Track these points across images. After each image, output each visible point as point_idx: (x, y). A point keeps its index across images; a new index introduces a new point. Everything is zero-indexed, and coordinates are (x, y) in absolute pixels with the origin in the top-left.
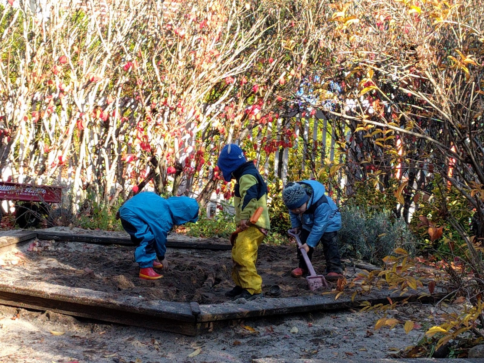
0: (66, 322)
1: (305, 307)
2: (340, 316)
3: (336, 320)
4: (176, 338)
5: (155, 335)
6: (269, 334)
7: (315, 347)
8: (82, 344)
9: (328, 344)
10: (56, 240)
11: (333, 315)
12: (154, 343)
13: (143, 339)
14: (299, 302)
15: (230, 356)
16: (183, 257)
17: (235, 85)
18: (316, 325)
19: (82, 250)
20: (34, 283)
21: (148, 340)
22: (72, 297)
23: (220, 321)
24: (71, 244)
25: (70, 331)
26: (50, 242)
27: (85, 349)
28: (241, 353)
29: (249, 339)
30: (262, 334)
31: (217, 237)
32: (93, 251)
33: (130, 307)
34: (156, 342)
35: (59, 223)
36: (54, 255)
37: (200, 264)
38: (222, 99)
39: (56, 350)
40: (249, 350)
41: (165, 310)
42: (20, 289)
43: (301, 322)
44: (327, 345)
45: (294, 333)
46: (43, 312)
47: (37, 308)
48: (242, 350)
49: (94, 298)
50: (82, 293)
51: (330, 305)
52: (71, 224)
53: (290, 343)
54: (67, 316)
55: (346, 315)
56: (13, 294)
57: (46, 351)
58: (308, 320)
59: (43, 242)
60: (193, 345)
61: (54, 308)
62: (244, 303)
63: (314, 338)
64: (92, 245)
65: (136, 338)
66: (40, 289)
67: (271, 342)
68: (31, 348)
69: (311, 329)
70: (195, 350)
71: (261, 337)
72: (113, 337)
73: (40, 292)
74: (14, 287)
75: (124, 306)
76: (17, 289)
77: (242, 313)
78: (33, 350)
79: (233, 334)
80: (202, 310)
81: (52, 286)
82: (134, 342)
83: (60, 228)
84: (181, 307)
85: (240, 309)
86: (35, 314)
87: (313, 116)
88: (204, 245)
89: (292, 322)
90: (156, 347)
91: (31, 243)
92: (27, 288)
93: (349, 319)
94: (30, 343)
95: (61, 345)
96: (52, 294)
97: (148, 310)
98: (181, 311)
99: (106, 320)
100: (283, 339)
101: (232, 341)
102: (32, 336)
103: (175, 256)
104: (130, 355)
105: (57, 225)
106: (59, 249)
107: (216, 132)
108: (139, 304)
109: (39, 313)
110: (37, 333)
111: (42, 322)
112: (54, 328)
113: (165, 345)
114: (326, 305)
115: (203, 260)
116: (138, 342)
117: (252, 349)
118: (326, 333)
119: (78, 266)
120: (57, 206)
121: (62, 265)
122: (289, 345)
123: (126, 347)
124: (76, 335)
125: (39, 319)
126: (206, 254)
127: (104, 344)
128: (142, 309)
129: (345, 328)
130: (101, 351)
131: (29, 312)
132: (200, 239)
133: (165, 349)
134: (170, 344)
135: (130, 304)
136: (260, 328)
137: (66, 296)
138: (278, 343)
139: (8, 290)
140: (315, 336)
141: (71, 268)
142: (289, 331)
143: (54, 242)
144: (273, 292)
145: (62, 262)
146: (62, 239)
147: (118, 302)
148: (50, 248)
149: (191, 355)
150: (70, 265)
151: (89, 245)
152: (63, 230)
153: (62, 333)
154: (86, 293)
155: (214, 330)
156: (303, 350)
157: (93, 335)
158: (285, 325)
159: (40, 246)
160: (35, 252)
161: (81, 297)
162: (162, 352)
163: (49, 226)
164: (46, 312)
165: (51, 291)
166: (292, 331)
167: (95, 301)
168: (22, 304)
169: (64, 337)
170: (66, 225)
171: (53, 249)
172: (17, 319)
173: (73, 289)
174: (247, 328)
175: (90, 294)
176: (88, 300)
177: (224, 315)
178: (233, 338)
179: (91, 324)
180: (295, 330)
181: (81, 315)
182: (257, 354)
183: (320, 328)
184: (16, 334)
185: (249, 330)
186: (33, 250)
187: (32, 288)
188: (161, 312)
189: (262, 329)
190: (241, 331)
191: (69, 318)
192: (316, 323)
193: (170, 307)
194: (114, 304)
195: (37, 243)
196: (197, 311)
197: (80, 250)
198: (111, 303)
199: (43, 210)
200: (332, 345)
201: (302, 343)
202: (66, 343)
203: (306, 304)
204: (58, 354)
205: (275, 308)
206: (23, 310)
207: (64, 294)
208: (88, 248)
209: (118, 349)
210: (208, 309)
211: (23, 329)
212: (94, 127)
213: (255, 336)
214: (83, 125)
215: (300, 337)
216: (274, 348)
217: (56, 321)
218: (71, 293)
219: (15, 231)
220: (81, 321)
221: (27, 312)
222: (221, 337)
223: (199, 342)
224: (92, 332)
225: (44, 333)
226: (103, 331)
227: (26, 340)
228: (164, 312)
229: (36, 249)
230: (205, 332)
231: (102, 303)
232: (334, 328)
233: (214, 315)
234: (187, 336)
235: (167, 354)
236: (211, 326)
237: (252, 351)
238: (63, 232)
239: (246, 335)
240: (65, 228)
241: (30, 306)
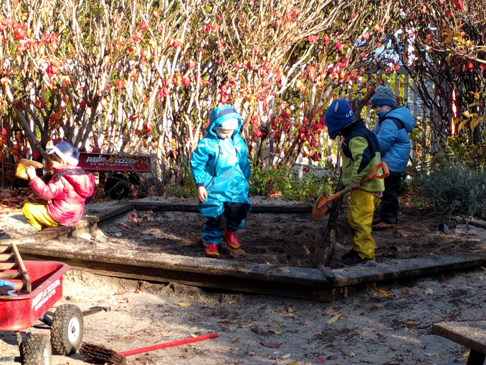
0: (192, 293)
1: (437, 267)
2: (471, 275)
3: (468, 279)
4: (311, 305)
5: (288, 303)
6: (405, 297)
7: (455, 308)
8: (213, 315)
9: (469, 304)
10: (154, 211)
11: (464, 274)
12: (287, 311)
13: (276, 307)
14: (430, 263)
15: (370, 321)
16: (285, 222)
18: (449, 286)
19: (181, 220)
20: (154, 254)
21: (282, 308)
22: (197, 267)
23: (356, 286)
24: (169, 214)
25: (197, 302)
26: (148, 212)
27: (219, 320)
28: (381, 318)
29: (386, 303)
30: (397, 297)
32: (193, 219)
33: (260, 274)
34: (290, 310)
35: (152, 193)
36: (156, 226)
37: (305, 227)
38: (303, 58)
39: (190, 322)
40: (389, 314)
41: (298, 277)
42: (142, 261)
43: (435, 283)
44: (467, 306)
45: (429, 294)
46: (166, 284)
47: (160, 279)
48: (380, 314)
49: (220, 267)
50: (206, 263)
51: (460, 264)
52: (165, 194)
53: (429, 305)
54: (192, 287)
55: (477, 274)
56: (135, 266)
57: (180, 324)
58: (440, 281)
59: (141, 213)
60: (329, 311)
61: (178, 279)
62: (375, 266)
63: (452, 299)
64: (191, 214)
65: (269, 306)
66: (162, 260)
67: (409, 305)
68: (164, 321)
69: (445, 289)
70: (332, 316)
71: (397, 300)
72: (244, 307)
73: (163, 263)
74: (135, 260)
75: (253, 274)
76: (138, 261)
77: (377, 276)
78: (166, 323)
79: (368, 299)
80: (335, 274)
81: (173, 256)
82: (267, 311)
83: (155, 198)
84: (313, 272)
85: (373, 272)
86: (158, 286)
88: (304, 208)
89: (425, 283)
90: (291, 315)
91: (129, 215)
92: (148, 259)
93: (481, 278)
94: (161, 316)
95: (193, 317)
96: (176, 265)
97: (280, 277)
98: (315, 277)
99: (234, 289)
100: (420, 301)
101: (368, 306)
102: (161, 309)
103: (276, 221)
104: (266, 324)
105: (152, 195)
106: (159, 219)
107: (296, 94)
108: (269, 271)
109: (162, 285)
110: (165, 306)
111: (167, 294)
112: (180, 300)
113: (299, 313)
114: (457, 264)
115: (307, 224)
116: (271, 310)
117: (391, 313)
118: (462, 293)
119: (181, 235)
120: (148, 176)
121: (166, 235)
122: (427, 307)
123: (260, 316)
124: (205, 306)
125: (163, 292)
126: (307, 218)
127: (236, 314)
128: (273, 276)
129: (480, 287)
130: (235, 321)
131: (152, 285)
132: (297, 203)
133: (300, 316)
134: (304, 311)
135: (260, 271)
136: (395, 291)
137: (191, 267)
138: (416, 307)
139: (129, 263)
140: (452, 297)
141: (175, 238)
142: (424, 292)
143: (152, 212)
144: (390, 253)
145: (166, 231)
146: (160, 209)
147: (247, 271)
148: (149, 219)
149: (330, 322)
150: (173, 235)
151: (187, 214)
152: (158, 199)
153: (190, 304)
154: (211, 262)
155: (349, 295)
156: (444, 312)
157: (222, 305)
158: (418, 287)
159: (139, 217)
160: (135, 223)
161: (207, 266)
162: (298, 320)
163: (142, 197)
164: (170, 284)
165: (174, 262)
166: (427, 292)
167: (222, 270)
168: (143, 277)
169: (192, 308)
170: (161, 195)
171: (152, 219)
172: (140, 292)
173: (196, 259)
174: (381, 291)
175: (216, 263)
176: (214, 269)
177: (358, 279)
178: (369, 302)
179: (218, 294)
180: (430, 291)
181: (207, 285)
182: (398, 318)
183: (455, 288)
184: (144, 307)
185: (384, 293)
186: (133, 222)
187: (154, 260)
188: (293, 278)
189: (397, 292)
190: (375, 295)
191: (195, 289)
192: (449, 283)
193: (302, 273)
194: (244, 273)
195: (136, 214)
196: (332, 276)
197: (178, 219)
198: (240, 272)
199: (134, 179)
200: (473, 305)
201: (440, 305)
202: (198, 314)
203: (437, 264)
204: (193, 326)
205: (408, 269)
206: (145, 282)
207: (188, 264)
208: (187, 217)
209: (252, 318)
210: (341, 274)
211: (149, 301)
213: (391, 299)
214: (165, 92)
215: (437, 298)
216: (413, 311)
217: (181, 292)
218: (195, 263)
219: (110, 202)
220: (207, 291)
221: (150, 285)
222: (356, 302)
223: (335, 308)
224: (220, 302)
225: (171, 305)
226: (231, 301)
227: (156, 313)
228: (296, 278)
229: (135, 220)
230: (340, 297)
231: (230, 271)
232: (468, 287)
233: (350, 279)
234: (322, 302)
235: (304, 322)
236: (346, 291)
237: (392, 315)
238: (158, 201)
239: (381, 299)
240: (159, 198)
241: (152, 279)
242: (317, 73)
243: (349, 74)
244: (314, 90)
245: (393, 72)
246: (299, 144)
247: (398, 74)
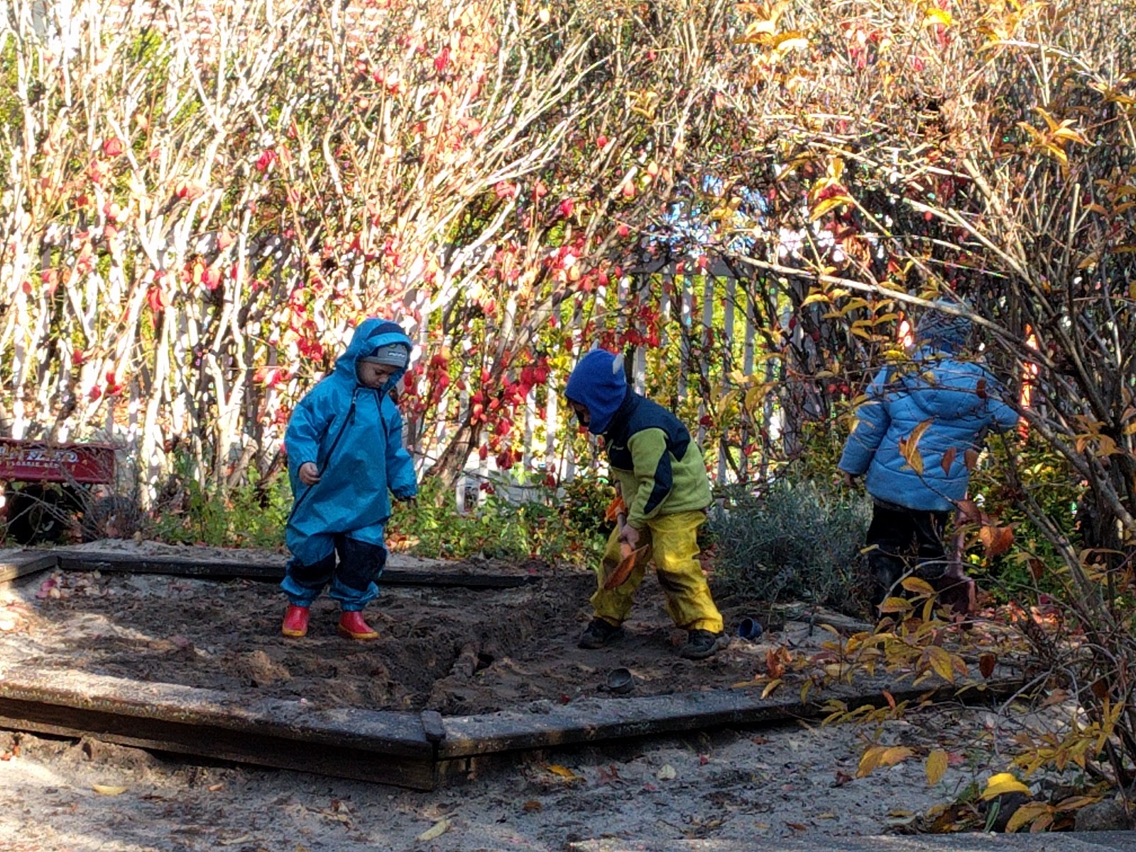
0: (130, 763)
1: (691, 717)
2: (772, 738)
3: (763, 747)
4: (390, 797)
5: (340, 791)
6: (607, 784)
7: (715, 811)
8: (168, 814)
9: (747, 803)
10: (103, 572)
11: (757, 736)
12: (337, 809)
13: (312, 801)
14: (676, 707)
15: (516, 836)
16: (401, 607)
17: (518, 200)
18: (717, 761)
19: (163, 595)
20: (53, 673)
21: (323, 802)
22: (143, 705)
23: (494, 755)
24: (137, 581)
25: (139, 785)
26: (90, 575)
27: (176, 827)
28: (543, 830)
29: (561, 796)
30: (591, 783)
31: (481, 557)
32: (191, 594)
33: (279, 725)
34: (343, 807)
35: (109, 531)
36: (100, 607)
37: (443, 621)
38: (488, 233)
39: (108, 830)
40: (562, 822)
41: (363, 731)
42: (20, 688)
43: (683, 754)
44: (744, 807)
45: (665, 780)
46: (75, 741)
47: (62, 731)
48: (544, 822)
49: (194, 705)
50: (166, 695)
51: (746, 712)
52: (137, 534)
53: (657, 804)
54: (132, 751)
55: (787, 735)
56: (5, 699)
57: (84, 833)
58: (699, 749)
59: (71, 576)
60: (429, 812)
61: (102, 731)
62: (547, 713)
63: (714, 791)
64: (189, 581)
65: (295, 799)
66: (66, 687)
67: (612, 802)
68: (49, 827)
69: (706, 770)
70: (434, 823)
71: (588, 789)
72: (241, 797)
73: (67, 694)
74: (6, 684)
75: (267, 723)
76: (12, 688)
77: (543, 734)
78: (52, 831)
79: (522, 786)
80: (449, 729)
81: (94, 679)
82: (290, 808)
83: (114, 542)
84: (400, 723)
85: (539, 725)
86: (56, 745)
87: (704, 272)
88: (452, 576)
89: (660, 753)
90: (343, 818)
91: (43, 581)
92: (36, 684)
93: (794, 744)
94: (46, 815)
95: (119, 817)
96: (95, 698)
97: (322, 732)
98: (401, 734)
99: (223, 757)
100: (643, 792)
101: (520, 802)
102: (50, 797)
103: (383, 604)
104: (280, 837)
105: (106, 536)
106: (112, 592)
107: (477, 311)
108: (302, 718)
109: (66, 744)
110: (61, 791)
111: (73, 765)
112: (102, 778)
113: (363, 813)
114: (740, 711)
115: (450, 613)
116: (300, 807)
117: (569, 819)
118: (741, 778)
119: (155, 630)
120: (103, 491)
121: (118, 629)
122: (653, 807)
123: (272, 819)
124: (155, 793)
125: (66, 758)
126: (456, 598)
127: (220, 814)
128: (308, 729)
129: (786, 766)
130: (213, 829)
131: (43, 742)
132: (443, 562)
133: (363, 822)
134: (374, 811)
135: (280, 717)
136: (586, 769)
137: (128, 703)
138: (630, 804)
140: (715, 786)
141: (139, 636)
142: (654, 775)
143: (98, 575)
144: (617, 684)
145: (120, 621)
146: (118, 569)
147: (251, 715)
148: (89, 591)
149: (425, 836)
150: (137, 629)
151: (180, 582)
152: (120, 547)
153: (122, 789)
154: (176, 694)
155: (480, 776)
156: (688, 819)
157: (195, 790)
158: (644, 761)
159: (66, 586)
160: (55, 599)
161: (165, 703)
162: (356, 830)
163: (86, 540)
164: (83, 741)
165: (93, 692)
166: (661, 775)
167: (197, 713)
168: (25, 724)
169: (126, 798)
170: (128, 535)
171: (97, 592)
172: (14, 758)
173: (144, 686)
174: (555, 769)
175: (186, 696)
176: (180, 710)
177: (501, 739)
178: (524, 793)
179: (189, 767)
180: (669, 772)
181: (164, 746)
182: (580, 830)
183: (728, 767)
184: (13, 794)
185: (560, 774)
186: (49, 597)
187: (49, 686)
188: (352, 735)
189: (590, 772)
190: (541, 777)
191: (138, 754)
192: (718, 755)
193: (373, 725)
194: (243, 720)
195: (59, 580)
196: (436, 732)
197: (159, 593)
198: (235, 718)
199: (72, 501)
200: (756, 805)
201: (685, 802)
202: (130, 813)
203: (693, 710)
204: (111, 839)
205: (621, 721)
206: (27, 737)
207: (124, 698)
208: (179, 589)
209: (252, 824)
210: (463, 728)
211: (29, 781)
212: (188, 304)
213: (575, 787)
214: (162, 299)
215: (681, 788)
216: (619, 816)
217: (106, 761)
218: (141, 694)
219: (7, 551)
220: (164, 759)
221: (37, 742)
222: (495, 792)
223: (443, 806)
224: (192, 787)
225: (78, 790)
226: (217, 783)
227: (37, 807)
228: (360, 736)
229: (56, 593)
230: (458, 781)
231: (214, 716)
232: (759, 766)
233: (478, 741)
234: (416, 791)
235: (369, 834)
236: (473, 766)
237: (568, 824)
238: (119, 551)
239: (552, 786)
240: (123, 543)
241: (43, 728)
242: (519, 268)
243: (591, 273)
244: (512, 306)
245: (698, 271)
246: (473, 428)
247: (712, 276)
